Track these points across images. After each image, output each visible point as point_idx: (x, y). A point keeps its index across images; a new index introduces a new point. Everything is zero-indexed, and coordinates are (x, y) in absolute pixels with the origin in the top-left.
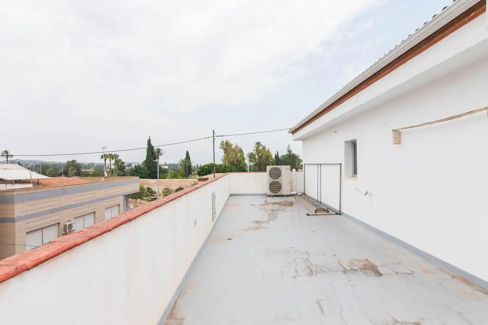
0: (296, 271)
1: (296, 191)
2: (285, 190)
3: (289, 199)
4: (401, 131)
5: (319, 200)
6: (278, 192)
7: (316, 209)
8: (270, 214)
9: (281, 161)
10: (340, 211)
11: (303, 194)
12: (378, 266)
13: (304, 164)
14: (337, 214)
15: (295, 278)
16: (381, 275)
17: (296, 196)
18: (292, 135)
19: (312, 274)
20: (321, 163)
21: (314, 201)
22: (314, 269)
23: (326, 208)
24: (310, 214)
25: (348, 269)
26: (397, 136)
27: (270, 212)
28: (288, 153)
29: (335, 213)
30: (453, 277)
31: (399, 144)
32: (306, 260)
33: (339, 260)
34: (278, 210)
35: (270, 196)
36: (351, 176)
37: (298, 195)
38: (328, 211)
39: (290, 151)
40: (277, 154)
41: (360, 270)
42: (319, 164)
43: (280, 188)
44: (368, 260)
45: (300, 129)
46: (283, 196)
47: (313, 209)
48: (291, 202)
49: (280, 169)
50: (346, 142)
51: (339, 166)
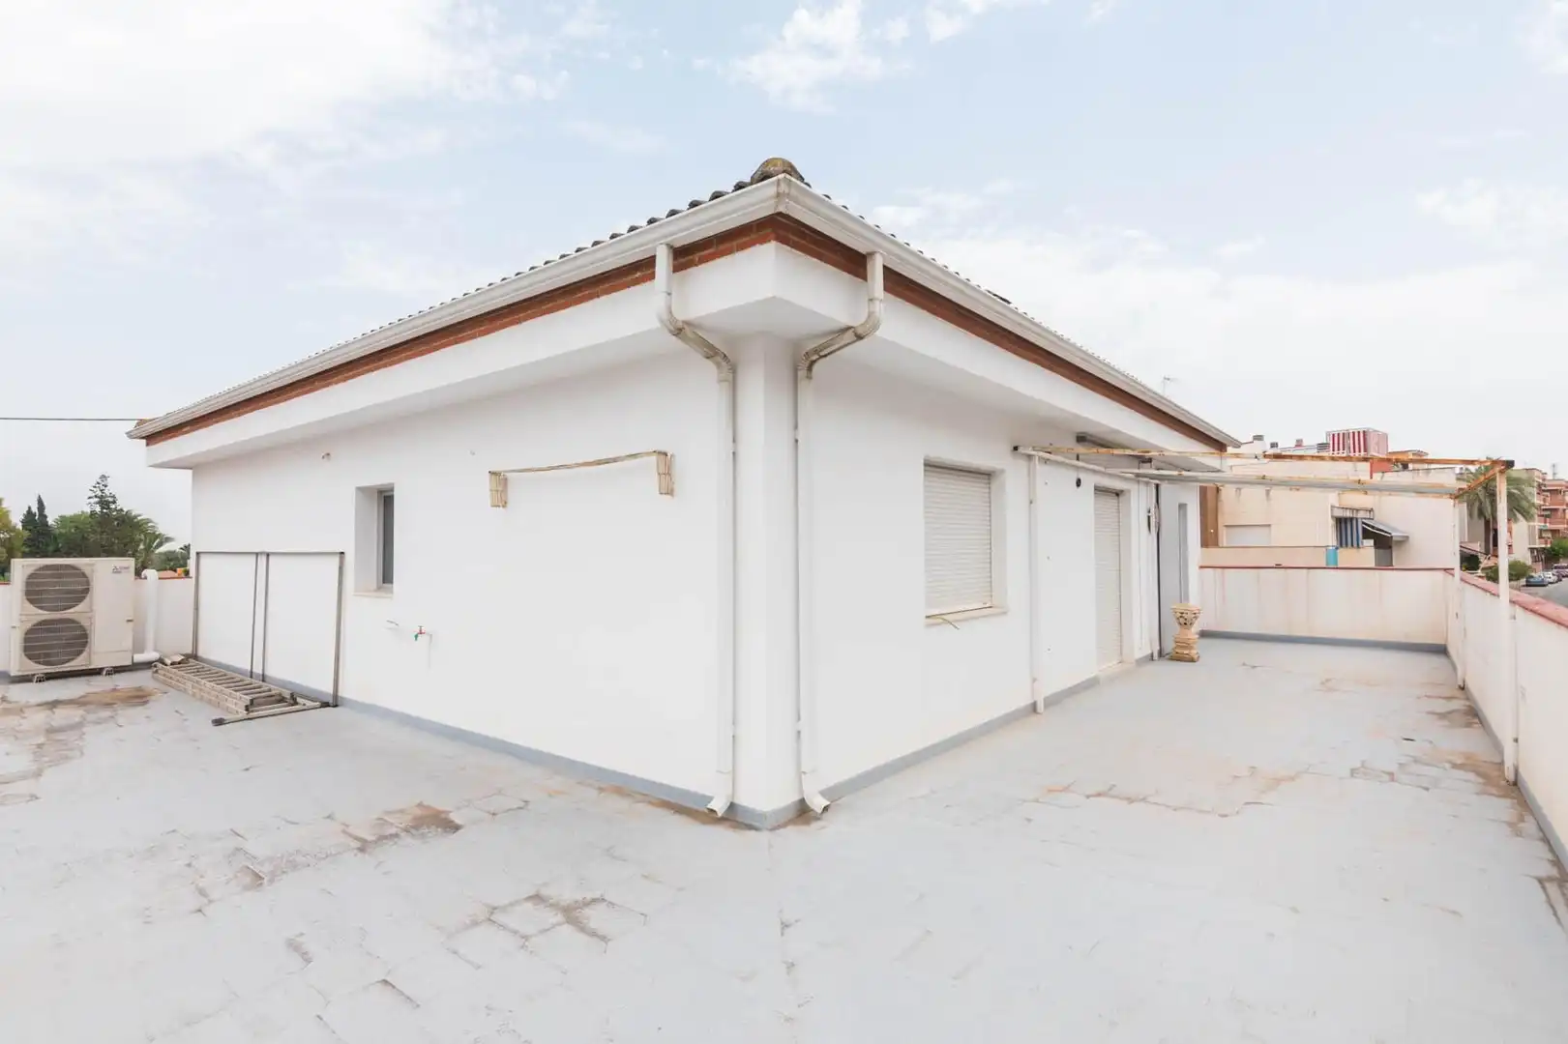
0: (202, 892)
1: (156, 650)
2: (104, 649)
3: (125, 682)
4: (508, 475)
5: (258, 670)
6: (68, 661)
7: (252, 701)
8: (40, 746)
9: (55, 538)
10: (335, 696)
11: (188, 657)
12: (450, 812)
13: (198, 554)
14: (325, 705)
15: (200, 911)
16: (457, 828)
17: (160, 665)
18: (148, 445)
19: (261, 884)
20: (268, 551)
21: (239, 677)
22: (264, 870)
23: (287, 694)
24: (227, 717)
25: (370, 838)
26: (500, 489)
27: (41, 740)
28: (98, 509)
29: (318, 704)
30: (601, 790)
31: (504, 506)
32: (234, 854)
33: (344, 824)
34: (78, 726)
35: (25, 679)
36: (375, 586)
37: (168, 662)
38: (294, 699)
39: (111, 499)
40: (35, 510)
41: (403, 834)
42: (261, 553)
43: (79, 638)
44: (425, 803)
45: (185, 430)
46: (97, 672)
47: (237, 703)
48: (139, 689)
49: (87, 571)
50: (360, 489)
51: (336, 560)
